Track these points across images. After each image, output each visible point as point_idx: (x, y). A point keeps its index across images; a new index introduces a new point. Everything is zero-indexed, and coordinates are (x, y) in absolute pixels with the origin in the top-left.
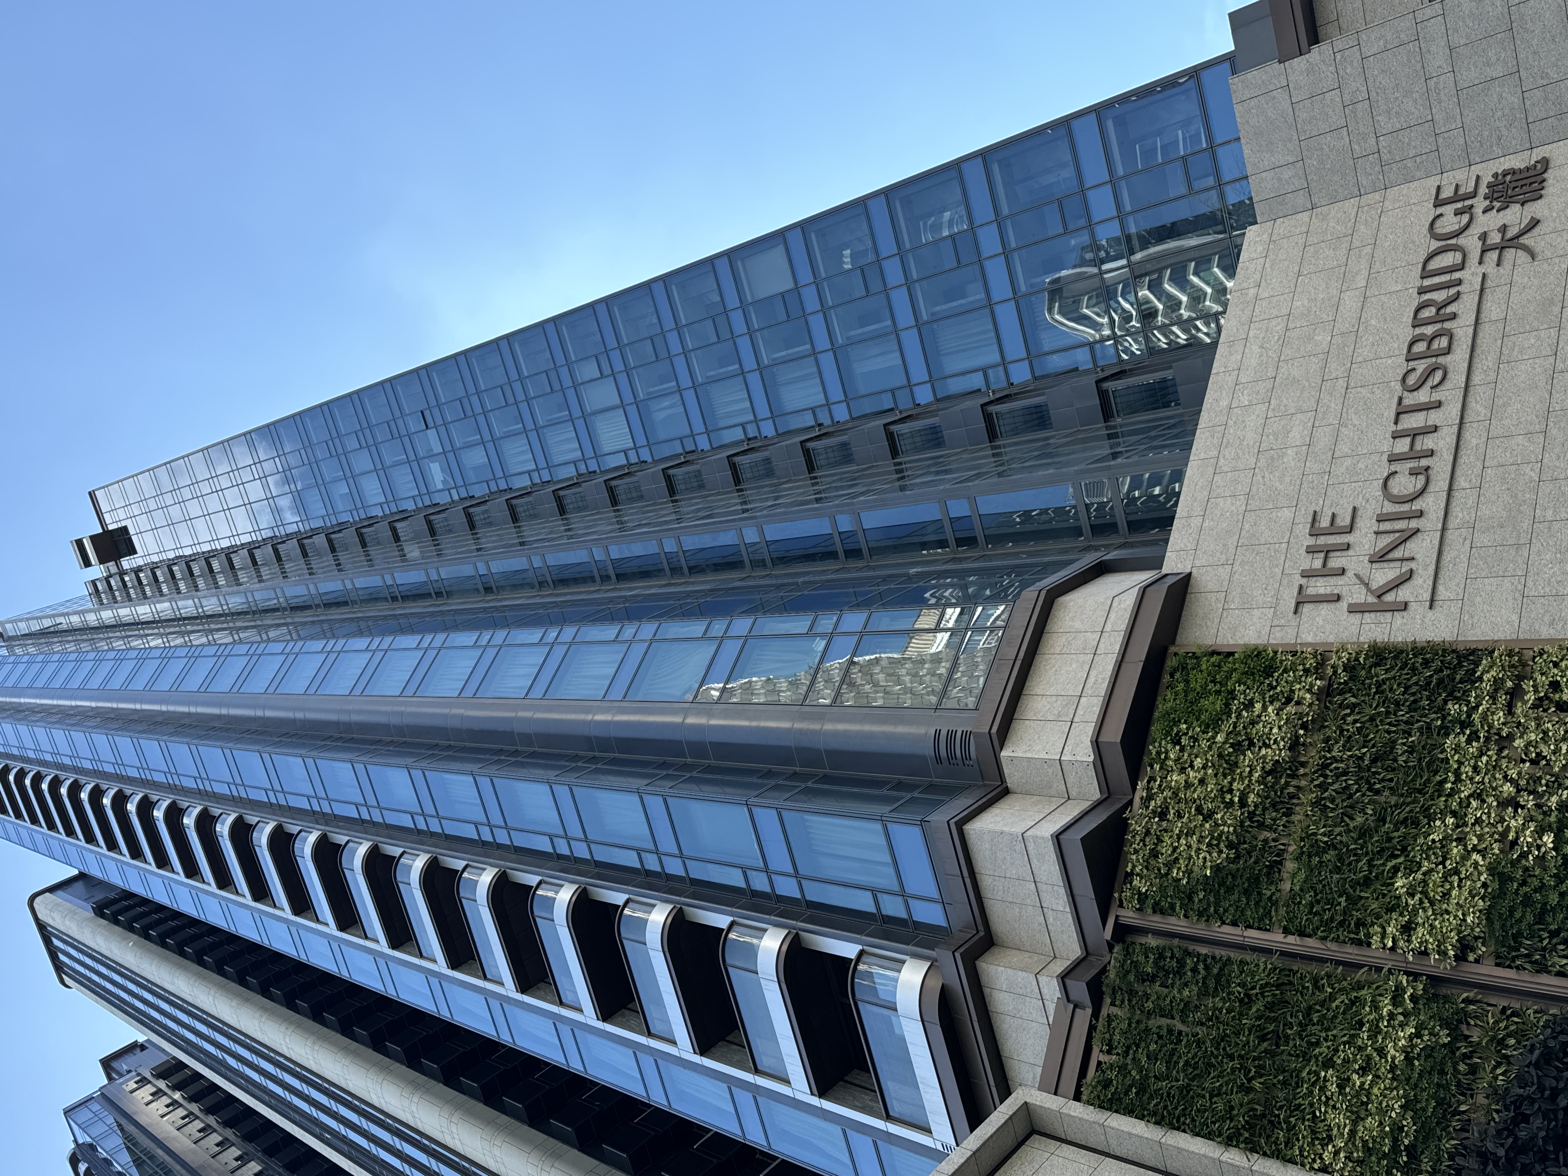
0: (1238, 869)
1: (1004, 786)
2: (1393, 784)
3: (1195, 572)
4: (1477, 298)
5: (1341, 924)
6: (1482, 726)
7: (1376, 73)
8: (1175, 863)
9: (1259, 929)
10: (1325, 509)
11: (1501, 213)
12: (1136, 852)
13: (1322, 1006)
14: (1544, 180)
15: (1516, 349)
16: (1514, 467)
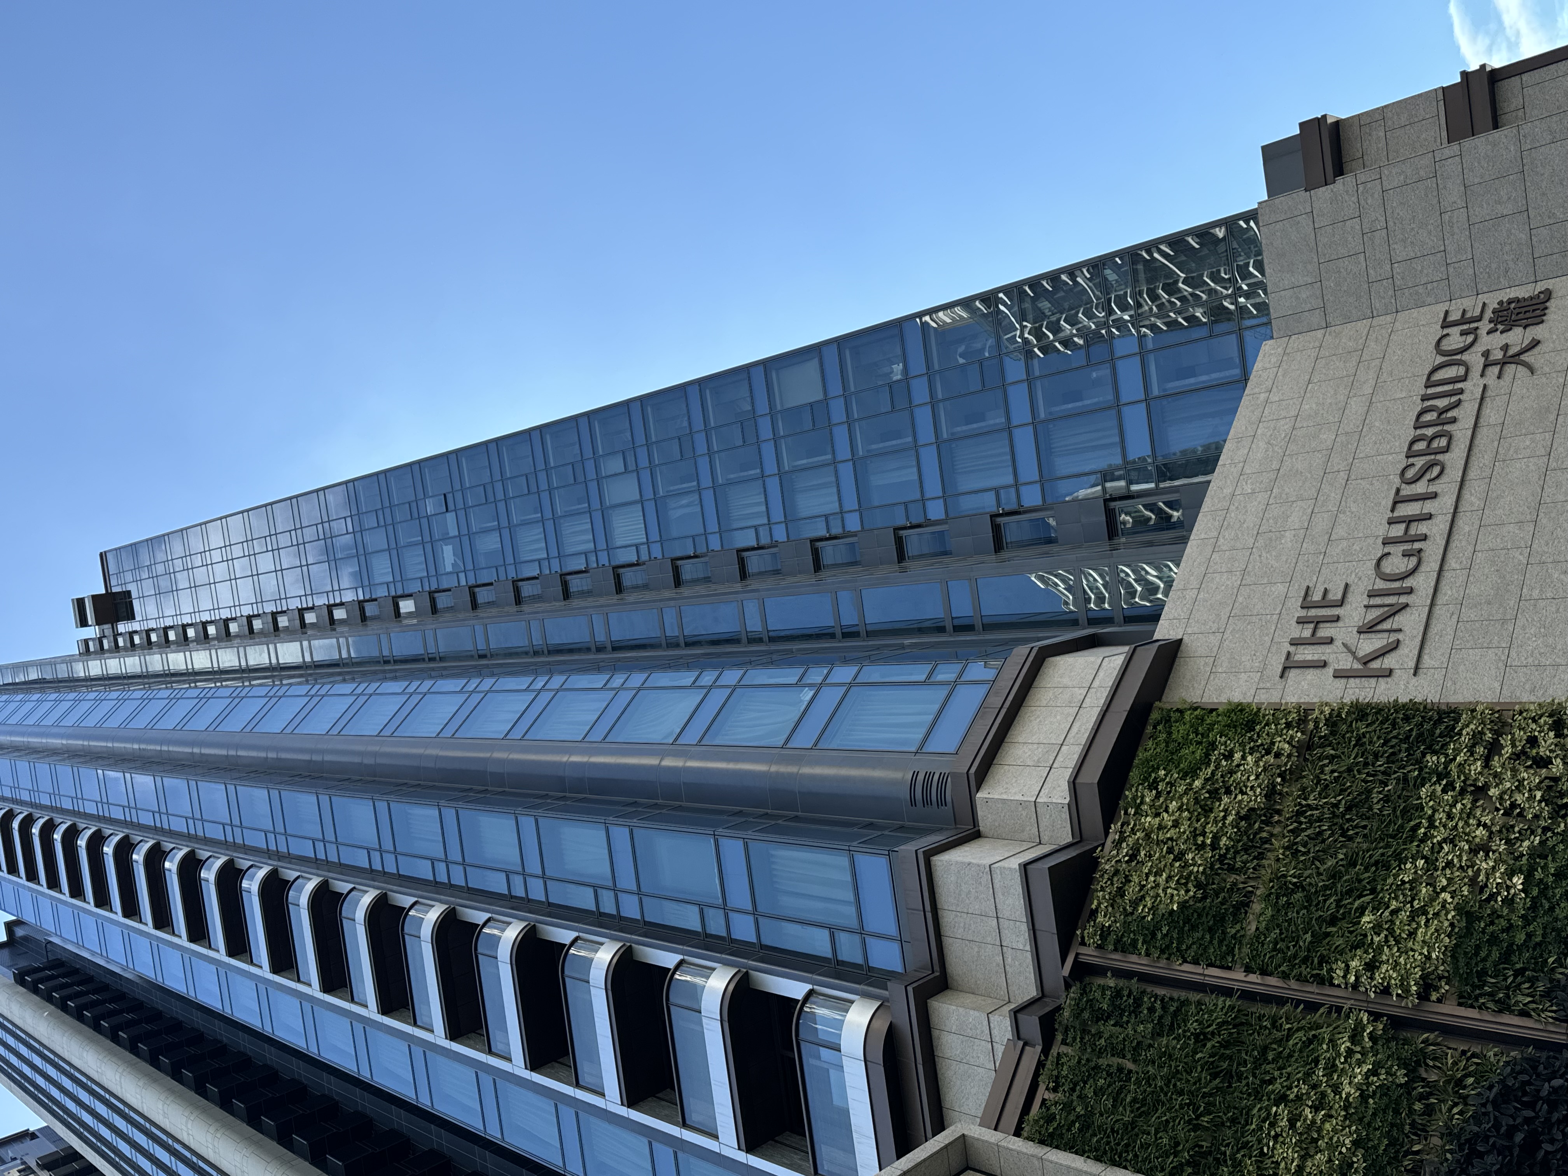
0: (1204, 908)
1: (977, 829)
2: (1366, 831)
3: (1186, 639)
4: (1477, 406)
5: (1305, 960)
6: (1459, 777)
7: (1395, 204)
8: (1141, 900)
9: (1222, 967)
10: (1318, 585)
11: (1504, 335)
12: (1103, 889)
13: (1280, 1046)
14: (1546, 308)
15: (1512, 450)
16: (1504, 552)
